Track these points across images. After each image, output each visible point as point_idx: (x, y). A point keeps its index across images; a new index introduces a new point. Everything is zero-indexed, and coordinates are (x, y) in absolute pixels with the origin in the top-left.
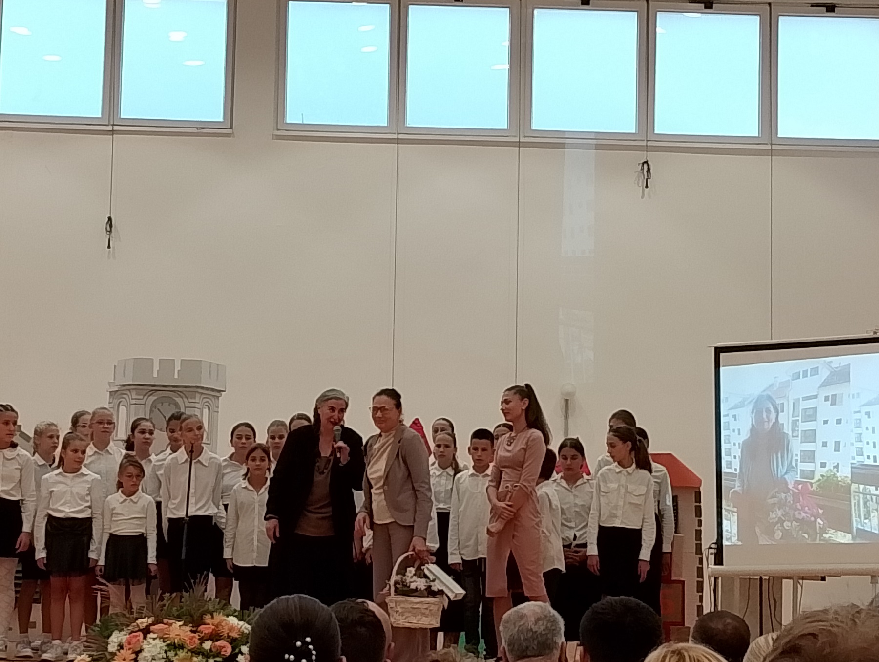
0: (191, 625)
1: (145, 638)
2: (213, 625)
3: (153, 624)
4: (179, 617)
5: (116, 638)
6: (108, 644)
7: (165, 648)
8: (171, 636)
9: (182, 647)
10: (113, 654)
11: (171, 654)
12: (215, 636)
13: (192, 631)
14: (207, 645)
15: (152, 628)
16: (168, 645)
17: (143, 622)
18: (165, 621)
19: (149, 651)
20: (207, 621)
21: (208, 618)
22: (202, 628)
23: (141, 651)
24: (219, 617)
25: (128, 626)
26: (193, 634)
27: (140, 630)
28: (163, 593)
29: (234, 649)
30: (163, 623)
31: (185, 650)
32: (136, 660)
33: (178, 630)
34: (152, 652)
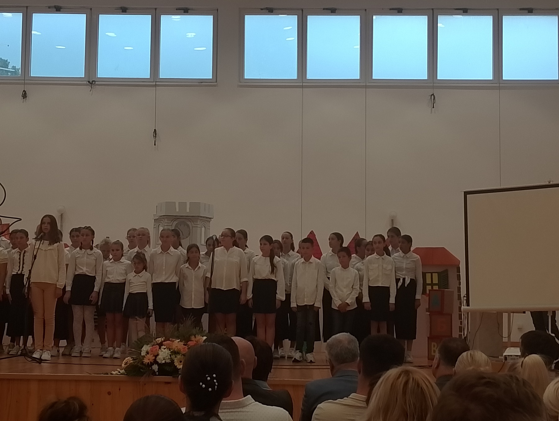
0: (184, 341)
1: (160, 348)
2: (195, 341)
3: (164, 341)
4: (177, 337)
5: (145, 348)
6: (141, 351)
7: (170, 354)
8: (173, 347)
9: (178, 353)
10: (144, 357)
11: (173, 357)
15: (164, 343)
16: (171, 352)
17: (159, 340)
18: (170, 339)
19: (162, 355)
20: (192, 339)
21: (193, 338)
22: (189, 343)
23: (158, 355)
24: (198, 337)
25: (151, 342)
26: (185, 346)
27: (157, 344)
30: (169, 340)
31: (181, 355)
32: (155, 360)
33: (177, 344)
34: (164, 355)
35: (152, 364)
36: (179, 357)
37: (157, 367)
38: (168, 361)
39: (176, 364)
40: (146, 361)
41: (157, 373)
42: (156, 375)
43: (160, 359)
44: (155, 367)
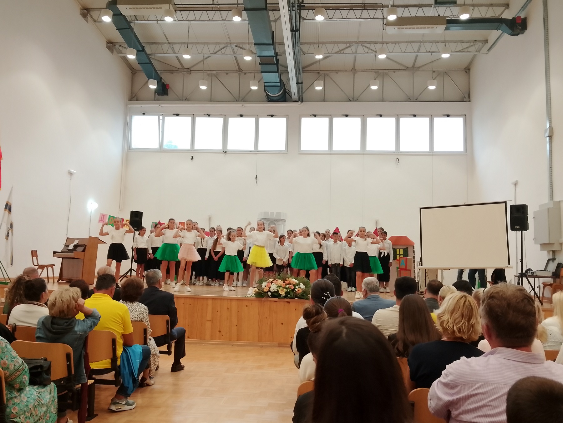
0: (283, 281)
1: (271, 284)
2: (289, 281)
3: (273, 281)
4: (280, 279)
5: (264, 284)
6: (262, 285)
8: (278, 284)
9: (281, 286)
10: (263, 288)
11: (278, 288)
12: (289, 284)
13: (283, 283)
14: (287, 286)
16: (277, 286)
17: (271, 280)
18: (276, 280)
21: (287, 279)
22: (286, 282)
23: (270, 287)
24: (290, 279)
25: (267, 281)
27: (270, 282)
28: (276, 272)
29: (294, 287)
32: (269, 290)
33: (280, 282)
34: (273, 288)
35: (268, 292)
36: (281, 288)
37: (270, 293)
38: (276, 291)
39: (280, 292)
40: (265, 290)
41: (270, 296)
42: (270, 297)
43: (272, 290)
44: (269, 294)
